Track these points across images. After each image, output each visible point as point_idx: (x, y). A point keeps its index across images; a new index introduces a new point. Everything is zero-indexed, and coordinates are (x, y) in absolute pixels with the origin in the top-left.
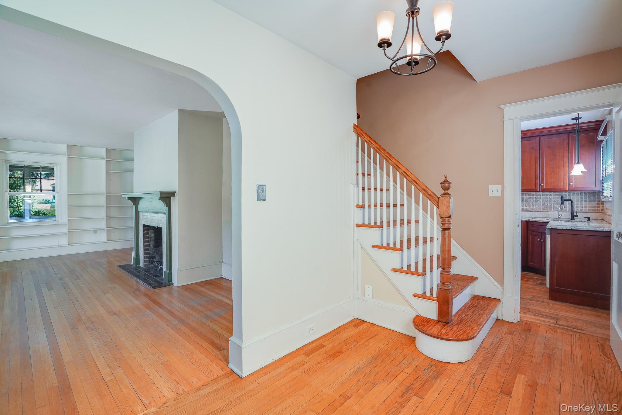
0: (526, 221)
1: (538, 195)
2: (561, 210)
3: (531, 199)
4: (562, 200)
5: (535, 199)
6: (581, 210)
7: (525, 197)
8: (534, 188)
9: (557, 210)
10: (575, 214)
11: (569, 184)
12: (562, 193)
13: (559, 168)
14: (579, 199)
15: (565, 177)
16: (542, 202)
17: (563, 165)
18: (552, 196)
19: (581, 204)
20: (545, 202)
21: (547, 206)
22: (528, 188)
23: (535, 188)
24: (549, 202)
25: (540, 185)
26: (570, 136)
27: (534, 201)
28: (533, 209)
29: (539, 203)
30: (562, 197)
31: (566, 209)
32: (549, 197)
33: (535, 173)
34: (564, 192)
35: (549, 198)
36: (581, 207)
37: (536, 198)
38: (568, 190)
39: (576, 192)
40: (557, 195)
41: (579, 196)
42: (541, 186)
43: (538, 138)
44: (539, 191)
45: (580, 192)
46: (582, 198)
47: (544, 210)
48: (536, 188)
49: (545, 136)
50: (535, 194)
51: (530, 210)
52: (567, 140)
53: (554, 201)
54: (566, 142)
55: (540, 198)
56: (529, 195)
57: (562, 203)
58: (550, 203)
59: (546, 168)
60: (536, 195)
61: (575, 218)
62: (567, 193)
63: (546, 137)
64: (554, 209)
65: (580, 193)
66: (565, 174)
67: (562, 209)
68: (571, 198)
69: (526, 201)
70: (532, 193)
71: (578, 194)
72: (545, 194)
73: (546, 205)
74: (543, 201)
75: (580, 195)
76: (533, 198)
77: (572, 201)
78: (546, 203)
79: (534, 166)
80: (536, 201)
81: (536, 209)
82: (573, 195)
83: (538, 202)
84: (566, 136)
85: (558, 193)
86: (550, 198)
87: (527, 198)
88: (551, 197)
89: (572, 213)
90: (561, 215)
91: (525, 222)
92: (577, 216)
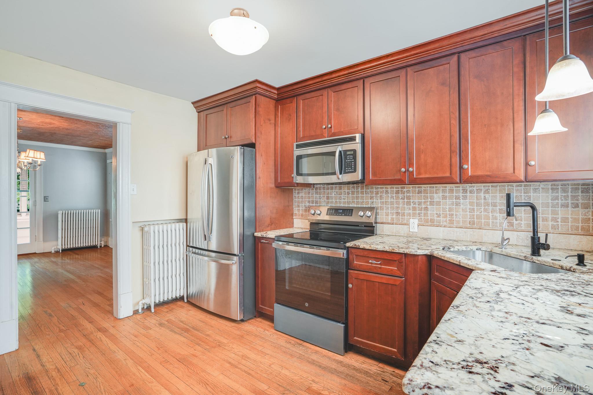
0: (426, 255)
1: (461, 191)
2: (508, 226)
3: (448, 200)
4: (508, 205)
5: (454, 200)
6: (553, 227)
7: (435, 195)
8: (448, 174)
9: (500, 226)
10: (542, 241)
11: (527, 164)
12: (510, 187)
13: (502, 125)
14: (550, 201)
15: (516, 145)
16: (469, 207)
17: (512, 117)
18: (488, 193)
19: (554, 213)
20: (475, 207)
21: (479, 217)
22: (436, 176)
23: (451, 174)
24: (483, 208)
25: (461, 167)
26: (528, 42)
27: (453, 204)
28: (451, 222)
29: (463, 209)
30: (508, 196)
31: (520, 224)
32: (482, 195)
33: (449, 139)
34: (515, 184)
35: (483, 197)
36: (555, 220)
37: (457, 198)
38: (522, 178)
39: (542, 185)
40: (501, 191)
41: (550, 194)
42: (464, 169)
43: (455, 58)
44: (458, 181)
45: (550, 183)
46: (557, 198)
47: (472, 225)
48: (454, 176)
49: (470, 52)
50: (454, 188)
51: (445, 223)
52: (521, 55)
53: (494, 205)
54: (517, 60)
55: (465, 198)
56: (444, 191)
57: (509, 214)
58: (485, 210)
59: (473, 126)
60: (457, 191)
61: (542, 252)
62: (523, 188)
63: (472, 54)
64: (493, 222)
65: (550, 187)
66: (515, 139)
67: (511, 224)
68: (530, 198)
69: (438, 203)
70: (449, 186)
71: (545, 190)
72: (475, 189)
73: (478, 213)
74: (471, 204)
75: (550, 191)
76: (451, 198)
77: (533, 208)
78: (477, 210)
79: (449, 124)
80: (457, 205)
81: (458, 222)
82: (535, 190)
83: (462, 206)
84: (516, 45)
85: (503, 186)
86: (485, 198)
87: (439, 197)
88: (487, 196)
89: (533, 239)
90: (508, 239)
91: (424, 258)
92: (546, 247)
